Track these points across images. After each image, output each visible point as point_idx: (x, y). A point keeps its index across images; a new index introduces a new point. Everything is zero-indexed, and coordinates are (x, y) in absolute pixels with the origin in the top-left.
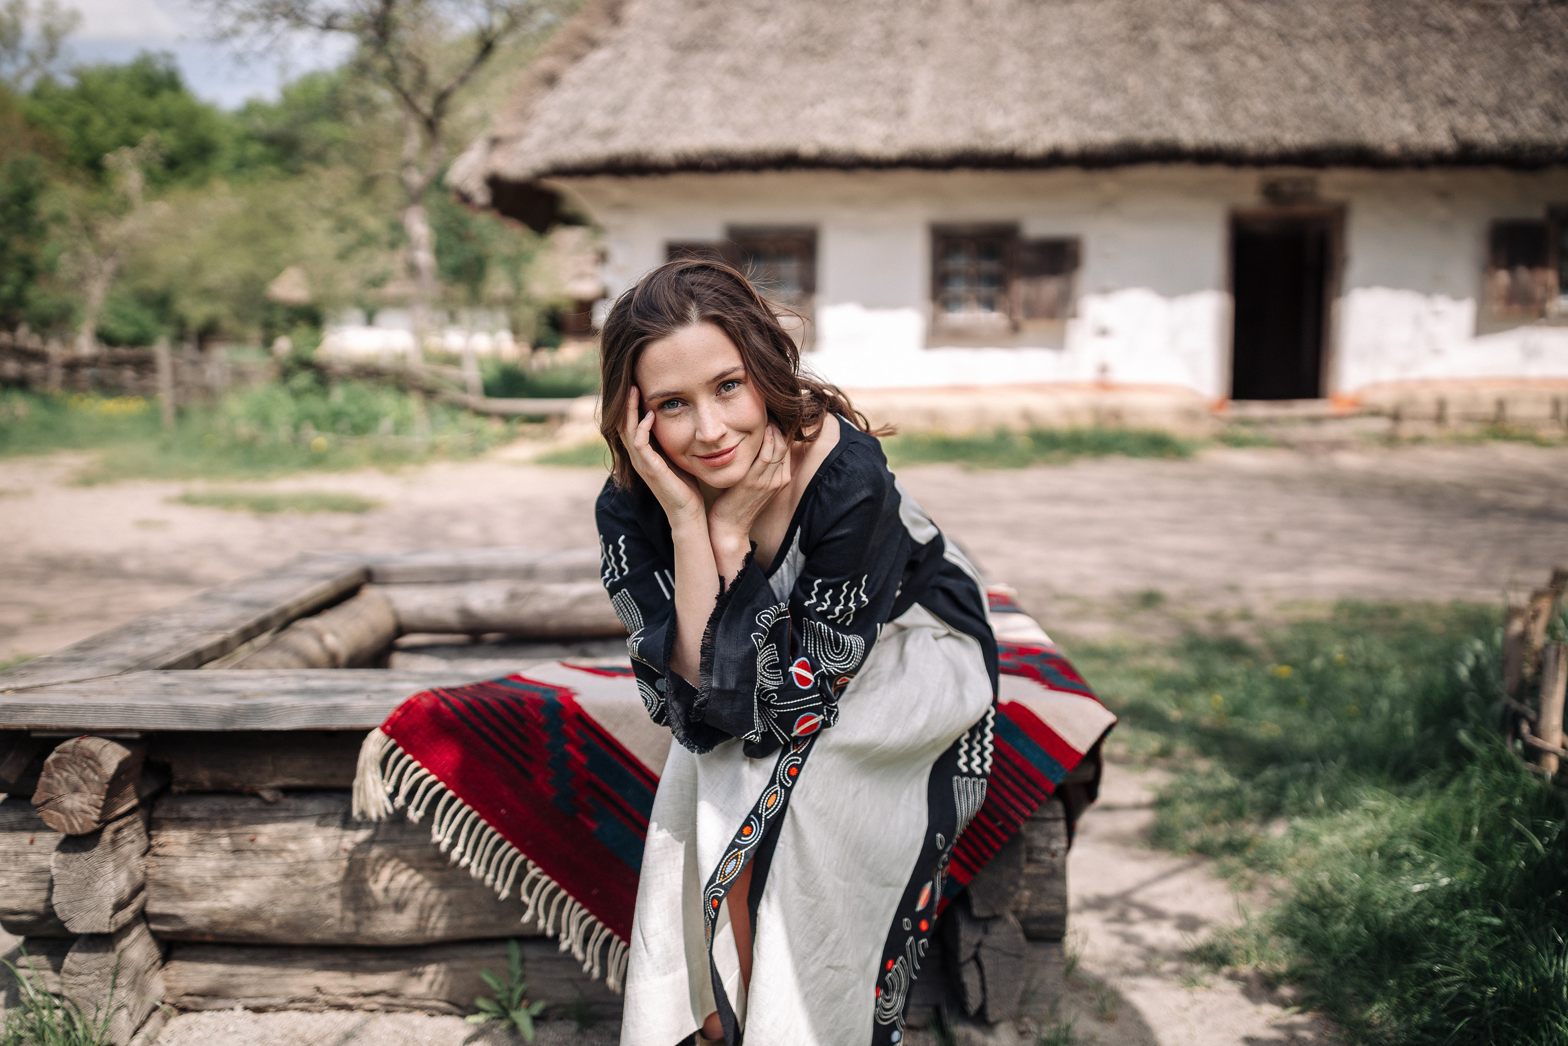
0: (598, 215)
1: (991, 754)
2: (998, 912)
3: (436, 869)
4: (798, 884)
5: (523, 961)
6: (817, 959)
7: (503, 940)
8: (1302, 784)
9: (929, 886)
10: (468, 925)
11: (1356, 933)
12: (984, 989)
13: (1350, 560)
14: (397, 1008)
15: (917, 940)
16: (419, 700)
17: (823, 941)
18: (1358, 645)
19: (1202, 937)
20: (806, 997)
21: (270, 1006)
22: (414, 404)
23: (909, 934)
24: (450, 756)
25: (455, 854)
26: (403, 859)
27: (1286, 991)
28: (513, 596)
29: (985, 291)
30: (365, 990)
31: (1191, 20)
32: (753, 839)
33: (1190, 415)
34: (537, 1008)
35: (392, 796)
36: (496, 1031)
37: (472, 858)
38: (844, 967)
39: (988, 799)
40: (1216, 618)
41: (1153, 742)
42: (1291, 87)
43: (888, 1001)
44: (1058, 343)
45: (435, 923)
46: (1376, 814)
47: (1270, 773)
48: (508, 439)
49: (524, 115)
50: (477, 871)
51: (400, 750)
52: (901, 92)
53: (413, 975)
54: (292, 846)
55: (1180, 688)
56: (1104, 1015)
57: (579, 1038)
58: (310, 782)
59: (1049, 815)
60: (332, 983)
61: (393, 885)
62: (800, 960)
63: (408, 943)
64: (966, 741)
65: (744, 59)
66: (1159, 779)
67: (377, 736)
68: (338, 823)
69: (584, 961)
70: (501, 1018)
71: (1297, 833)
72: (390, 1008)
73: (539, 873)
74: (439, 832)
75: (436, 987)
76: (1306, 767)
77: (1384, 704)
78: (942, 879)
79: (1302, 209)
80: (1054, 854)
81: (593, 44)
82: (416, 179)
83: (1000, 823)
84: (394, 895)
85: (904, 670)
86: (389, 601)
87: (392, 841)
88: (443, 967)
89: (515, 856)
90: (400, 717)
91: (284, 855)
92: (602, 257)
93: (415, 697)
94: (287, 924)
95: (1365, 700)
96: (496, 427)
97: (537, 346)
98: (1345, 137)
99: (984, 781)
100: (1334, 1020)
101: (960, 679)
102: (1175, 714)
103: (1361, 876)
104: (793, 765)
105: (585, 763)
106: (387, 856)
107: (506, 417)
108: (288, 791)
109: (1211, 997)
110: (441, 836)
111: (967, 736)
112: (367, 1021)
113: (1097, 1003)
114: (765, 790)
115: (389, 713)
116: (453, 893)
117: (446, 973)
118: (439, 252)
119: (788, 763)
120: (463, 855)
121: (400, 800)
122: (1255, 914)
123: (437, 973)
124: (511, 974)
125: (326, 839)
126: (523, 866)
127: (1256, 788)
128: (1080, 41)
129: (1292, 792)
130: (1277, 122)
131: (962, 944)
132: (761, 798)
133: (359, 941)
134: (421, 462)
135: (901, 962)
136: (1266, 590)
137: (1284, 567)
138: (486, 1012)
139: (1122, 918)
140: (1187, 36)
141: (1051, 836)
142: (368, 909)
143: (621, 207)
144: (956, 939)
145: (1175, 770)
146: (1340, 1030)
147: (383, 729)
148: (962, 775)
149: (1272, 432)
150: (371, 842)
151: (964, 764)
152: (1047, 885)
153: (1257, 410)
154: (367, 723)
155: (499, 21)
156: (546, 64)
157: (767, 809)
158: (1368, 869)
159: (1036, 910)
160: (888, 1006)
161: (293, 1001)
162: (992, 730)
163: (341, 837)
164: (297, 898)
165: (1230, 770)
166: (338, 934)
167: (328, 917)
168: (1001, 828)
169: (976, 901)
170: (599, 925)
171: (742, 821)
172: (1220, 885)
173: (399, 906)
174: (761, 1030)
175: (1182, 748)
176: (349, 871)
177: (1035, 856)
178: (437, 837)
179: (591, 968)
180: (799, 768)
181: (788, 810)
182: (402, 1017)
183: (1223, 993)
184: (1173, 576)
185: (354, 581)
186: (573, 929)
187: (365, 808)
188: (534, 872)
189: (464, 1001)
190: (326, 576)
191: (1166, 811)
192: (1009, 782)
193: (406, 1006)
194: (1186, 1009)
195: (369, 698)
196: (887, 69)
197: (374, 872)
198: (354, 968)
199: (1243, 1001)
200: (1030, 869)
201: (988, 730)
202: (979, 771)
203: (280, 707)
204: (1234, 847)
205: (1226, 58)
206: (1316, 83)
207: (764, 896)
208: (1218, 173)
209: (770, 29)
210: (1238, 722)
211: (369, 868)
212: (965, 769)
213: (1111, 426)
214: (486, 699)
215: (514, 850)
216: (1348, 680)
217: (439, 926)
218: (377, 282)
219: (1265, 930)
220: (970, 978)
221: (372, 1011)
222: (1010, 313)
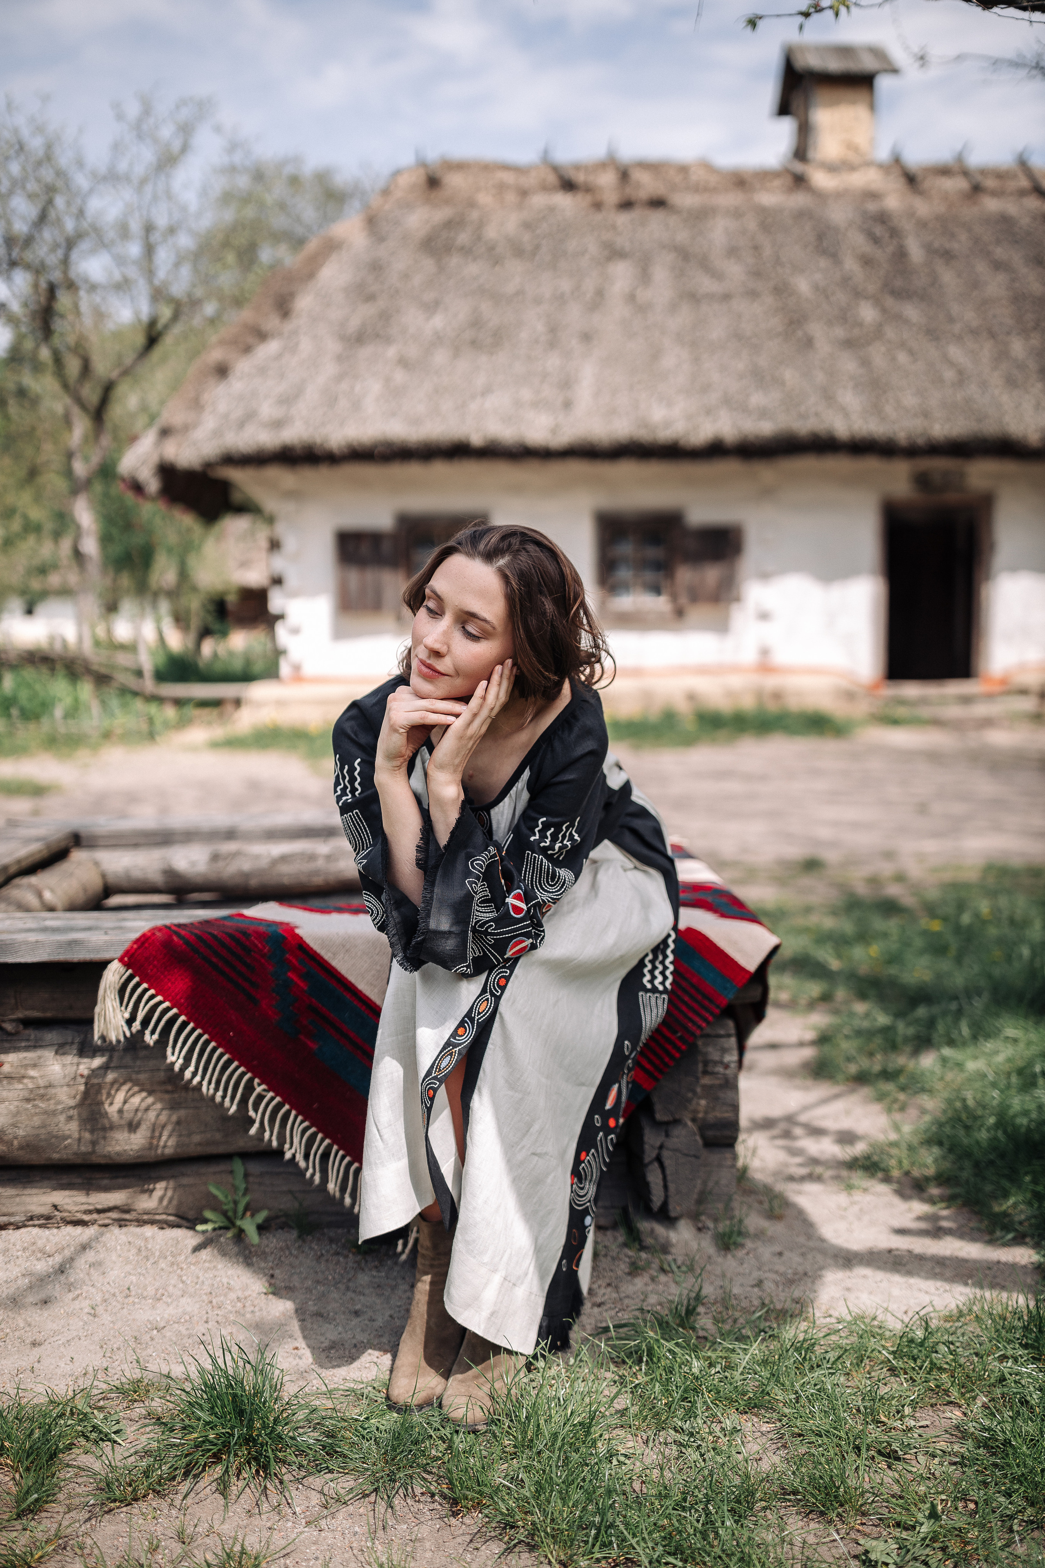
0: (270, 503)
1: (671, 973)
2: (677, 1117)
3: (167, 1092)
4: (507, 1081)
5: (246, 1175)
6: (523, 1147)
7: (227, 1157)
8: (949, 1019)
9: (616, 1087)
10: (196, 1142)
11: (995, 1138)
12: (666, 1187)
13: (997, 828)
14: (128, 1223)
15: (606, 1136)
16: (153, 934)
17: (528, 1131)
18: (1003, 902)
19: (860, 1148)
20: (516, 1181)
21: (11, 1224)
22: (86, 690)
23: (599, 1129)
24: (181, 983)
25: (188, 1074)
26: (136, 1083)
27: (935, 1191)
28: (215, 857)
29: (649, 576)
30: (99, 1207)
31: (844, 317)
32: (466, 1039)
33: (849, 695)
34: (261, 1217)
35: (130, 1022)
36: (222, 1239)
37: (203, 1078)
38: (546, 1154)
39: (669, 1013)
40: (874, 881)
41: (815, 989)
42: (938, 381)
43: (582, 1189)
44: (722, 627)
45: (166, 1142)
46: (1015, 1041)
47: (922, 1012)
48: (182, 724)
49: (196, 405)
50: (208, 1089)
51: (137, 979)
52: (567, 384)
53: (144, 1191)
54: (32, 1073)
55: (840, 942)
56: (772, 1215)
57: (300, 1243)
58: (49, 1014)
59: (722, 1032)
60: (67, 1200)
61: (127, 1107)
62: (509, 1147)
63: (139, 1160)
64: (650, 961)
65: (413, 352)
66: (819, 1019)
67: (115, 967)
68: (75, 1052)
69: (307, 1169)
70: (226, 1228)
71: (944, 1061)
72: (123, 1223)
73: (264, 1090)
74: (173, 1054)
75: (165, 1202)
76: (954, 1006)
77: (1026, 952)
78: (628, 1083)
79: (951, 497)
80: (727, 1066)
81: (262, 336)
82: (80, 468)
83: (679, 1034)
84: (127, 1116)
85: (596, 895)
86: (97, 864)
87: (126, 1067)
88: (172, 1184)
89: (243, 1075)
90: (136, 950)
91: (25, 1081)
92: (275, 545)
93: (149, 931)
94: (28, 1146)
95: (1008, 947)
96: (170, 712)
97: (205, 632)
98: (990, 428)
99: (665, 996)
100: (976, 1213)
101: (646, 905)
102: (835, 964)
103: (1002, 1091)
104: (502, 977)
105: (306, 988)
106: (121, 1081)
107: (179, 703)
108: (28, 1023)
109: (868, 1198)
110: (174, 1058)
111: (650, 957)
112: (102, 1234)
113: (766, 1206)
114: (478, 998)
115: (126, 946)
116: (182, 1113)
117: (175, 1189)
118: (105, 540)
119: (498, 974)
120: (194, 1074)
121: (137, 1026)
122: (907, 1129)
123: (166, 1189)
124: (235, 1188)
125: (64, 1065)
126: (251, 1081)
127: (909, 1024)
128: (738, 336)
129: (941, 1028)
130: (926, 414)
131: (647, 1147)
132: (474, 1004)
133: (95, 1159)
134: (95, 748)
135: (593, 1154)
136: (921, 857)
137: (936, 835)
138: (211, 1221)
139: (787, 1135)
140: (840, 332)
141: (724, 1051)
142: (104, 1129)
143: (292, 495)
144: (641, 1142)
145: (836, 1012)
146: (981, 1221)
147: (121, 960)
148: (647, 991)
149: (925, 712)
150: (105, 1068)
151: (649, 981)
152: (721, 1095)
153: (911, 690)
154: (106, 956)
155: (166, 313)
156: (216, 355)
157: (479, 1013)
158: (1009, 1086)
159: (711, 1117)
160: (582, 1193)
161: (31, 1218)
162: (673, 952)
163: (78, 1064)
164: (37, 1121)
165: (886, 1010)
166: (75, 1154)
167: (66, 1138)
168: (681, 1038)
169: (658, 1107)
170: (320, 1136)
171: (457, 1023)
172: (876, 1108)
173: (133, 1127)
174: (475, 1208)
175: (841, 994)
176: (86, 1094)
177: (710, 1069)
178: (171, 1058)
179: (313, 1175)
180: (507, 979)
181: (498, 1016)
182: (133, 1229)
183: (879, 1195)
184: (833, 844)
185: (63, 844)
186: (296, 1140)
187: (105, 1034)
188: (259, 1089)
189: (191, 1214)
190: (38, 839)
191: (826, 1048)
192: (686, 998)
193: (138, 1221)
194: (845, 1209)
195: (106, 933)
196: (553, 361)
197: (109, 1094)
198: (88, 1187)
199: (896, 1200)
200: (706, 1081)
201: (669, 952)
202: (661, 988)
203: (26, 943)
204: (887, 1075)
205: (877, 354)
206: (962, 377)
207: (476, 1091)
208: (871, 464)
209: (438, 321)
210: (893, 970)
211: (104, 1092)
212: (649, 986)
213: (772, 707)
214: (215, 933)
215: (242, 1069)
216: (993, 931)
217: (168, 1144)
218: (43, 570)
219: (915, 1141)
220: (654, 1177)
221: (106, 1226)
222: (674, 597)
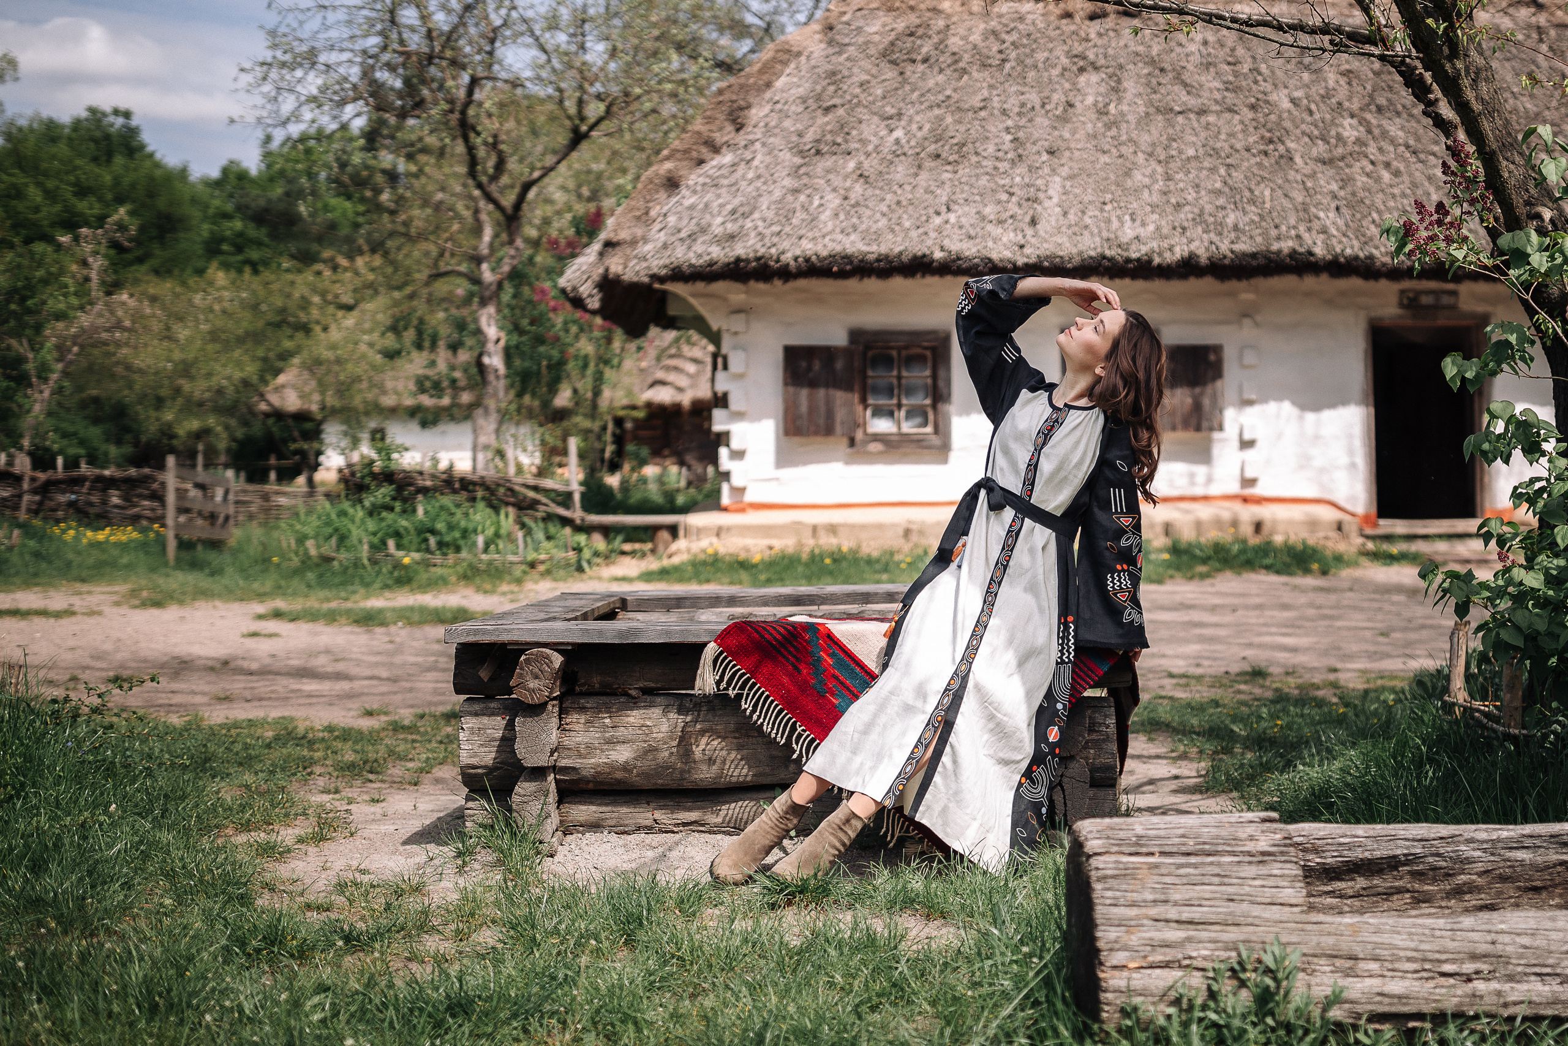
0: (716, 318)
1: (1073, 651)
2: (1073, 753)
7: (772, 787)
12: (1065, 804)
14: (703, 833)
16: (736, 626)
22: (508, 519)
24: (752, 659)
25: (755, 717)
26: (714, 732)
30: (684, 821)
35: (718, 683)
37: (764, 719)
43: (1035, 788)
44: (1204, 457)
45: (733, 772)
49: (644, 218)
50: (766, 730)
51: (726, 653)
53: (714, 811)
54: (648, 723)
58: (659, 685)
59: (1105, 705)
60: (664, 816)
61: (707, 749)
67: (712, 645)
68: (677, 709)
72: (700, 832)
73: (804, 729)
74: (746, 702)
79: (1446, 321)
80: (1108, 727)
81: (715, 148)
82: (488, 274)
84: (707, 755)
87: (709, 719)
89: (791, 719)
90: (727, 634)
94: (643, 774)
96: (599, 542)
99: (1070, 666)
105: (832, 662)
108: (645, 691)
110: (747, 705)
115: (720, 632)
120: (759, 717)
121: (723, 685)
125: (667, 722)
126: (795, 723)
135: (1043, 768)
141: (1106, 716)
142: (691, 764)
143: (741, 311)
147: (716, 641)
150: (695, 721)
152: (1104, 745)
154: (704, 639)
156: (666, 168)
160: (1035, 791)
161: (639, 828)
163: (677, 720)
164: (650, 756)
166: (672, 782)
167: (668, 768)
173: (710, 762)
176: (682, 738)
178: (744, 706)
187: (701, 691)
193: (709, 831)
197: (696, 741)
200: (1092, 737)
211: (694, 738)
215: (790, 715)
221: (687, 835)
